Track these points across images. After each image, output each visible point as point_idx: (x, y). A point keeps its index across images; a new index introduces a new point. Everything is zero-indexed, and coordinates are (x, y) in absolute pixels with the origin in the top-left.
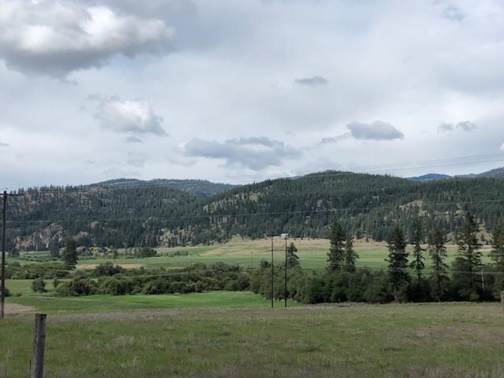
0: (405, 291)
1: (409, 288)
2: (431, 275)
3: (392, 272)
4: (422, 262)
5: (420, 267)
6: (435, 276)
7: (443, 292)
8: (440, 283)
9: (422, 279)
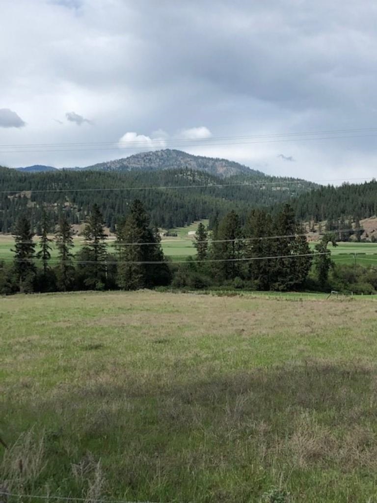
0: (32, 281)
1: (35, 278)
2: (57, 265)
3: (19, 263)
4: (48, 253)
5: (46, 257)
6: (61, 265)
7: (69, 282)
8: (67, 273)
9: (48, 269)
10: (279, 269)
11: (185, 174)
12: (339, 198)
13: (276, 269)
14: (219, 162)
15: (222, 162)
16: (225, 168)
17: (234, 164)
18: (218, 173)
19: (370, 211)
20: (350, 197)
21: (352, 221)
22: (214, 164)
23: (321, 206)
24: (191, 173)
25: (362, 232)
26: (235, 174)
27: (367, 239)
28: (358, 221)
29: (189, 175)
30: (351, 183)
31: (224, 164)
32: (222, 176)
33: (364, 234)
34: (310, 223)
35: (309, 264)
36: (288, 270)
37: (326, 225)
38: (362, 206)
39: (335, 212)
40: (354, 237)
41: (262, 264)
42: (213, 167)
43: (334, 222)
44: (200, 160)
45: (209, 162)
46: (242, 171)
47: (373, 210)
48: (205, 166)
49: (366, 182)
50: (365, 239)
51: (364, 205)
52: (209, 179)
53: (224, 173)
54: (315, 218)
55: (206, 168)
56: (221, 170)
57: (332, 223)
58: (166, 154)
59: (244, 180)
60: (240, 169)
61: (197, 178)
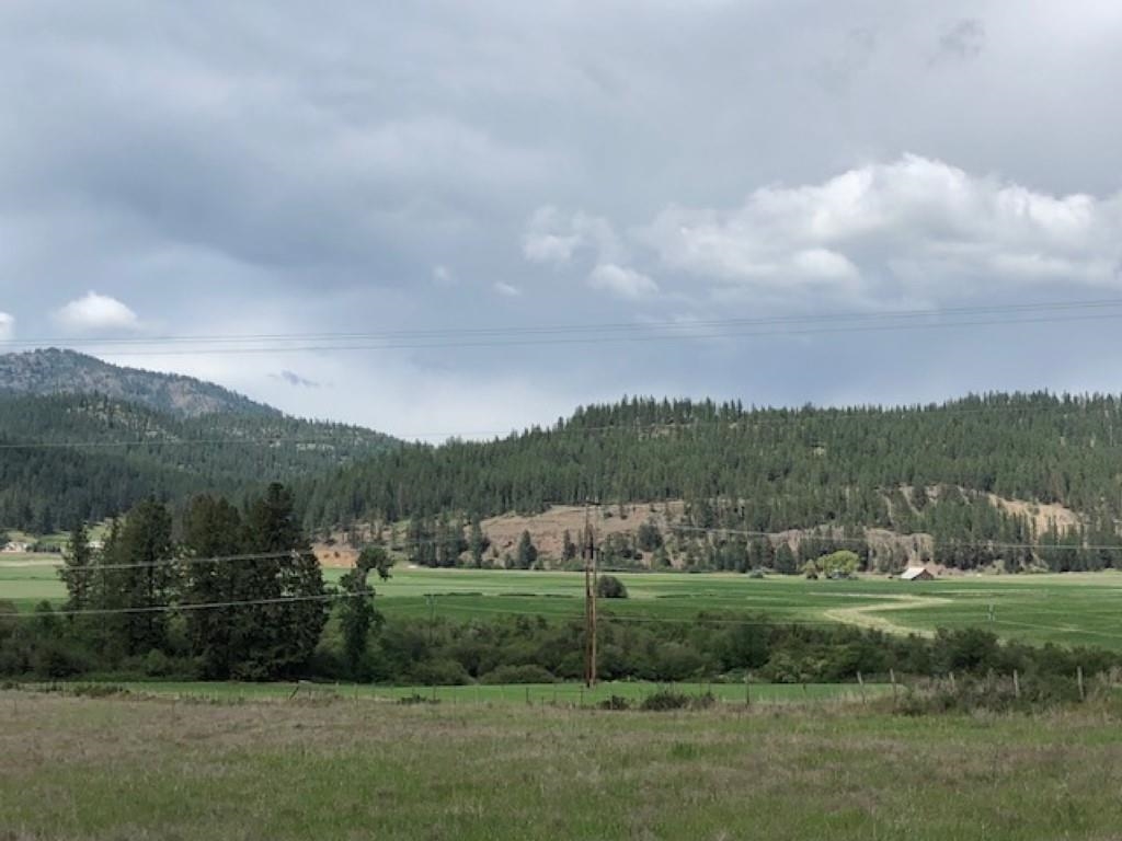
10: (253, 630)
11: (91, 407)
12: (439, 471)
13: (245, 630)
14: (177, 384)
15: (181, 383)
16: (189, 397)
17: (211, 389)
18: (172, 406)
19: (504, 501)
20: (463, 469)
21: (465, 521)
22: (163, 386)
23: (397, 487)
24: (105, 406)
25: (485, 545)
26: (213, 411)
27: (496, 561)
28: (477, 522)
29: (100, 410)
30: (465, 439)
31: (187, 386)
32: (182, 414)
33: (490, 549)
34: (373, 525)
35: (323, 617)
36: (274, 633)
37: (407, 530)
38: (487, 487)
39: (430, 501)
40: (467, 556)
41: (213, 619)
42: (163, 394)
43: (425, 525)
44: (130, 377)
45: (151, 382)
46: (232, 406)
47: (510, 498)
48: (143, 391)
49: (497, 438)
50: (491, 561)
51: (491, 487)
52: (150, 419)
53: (188, 408)
54: (386, 513)
55: (144, 394)
56: (180, 401)
57: (420, 525)
58: (48, 359)
59: (233, 424)
60: (225, 399)
61: (120, 417)
